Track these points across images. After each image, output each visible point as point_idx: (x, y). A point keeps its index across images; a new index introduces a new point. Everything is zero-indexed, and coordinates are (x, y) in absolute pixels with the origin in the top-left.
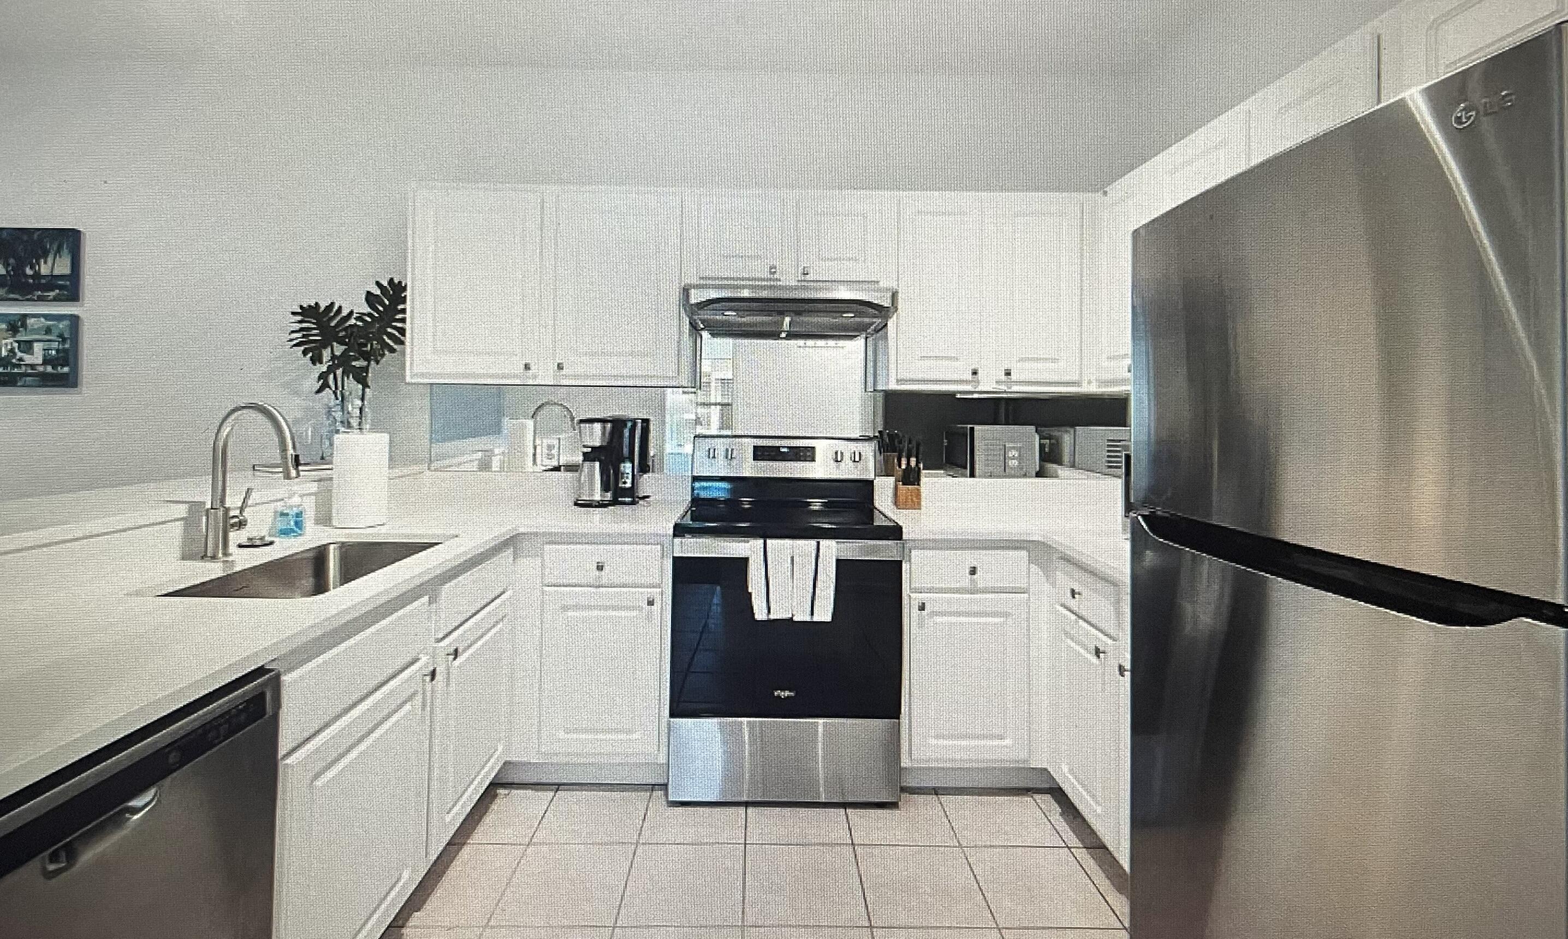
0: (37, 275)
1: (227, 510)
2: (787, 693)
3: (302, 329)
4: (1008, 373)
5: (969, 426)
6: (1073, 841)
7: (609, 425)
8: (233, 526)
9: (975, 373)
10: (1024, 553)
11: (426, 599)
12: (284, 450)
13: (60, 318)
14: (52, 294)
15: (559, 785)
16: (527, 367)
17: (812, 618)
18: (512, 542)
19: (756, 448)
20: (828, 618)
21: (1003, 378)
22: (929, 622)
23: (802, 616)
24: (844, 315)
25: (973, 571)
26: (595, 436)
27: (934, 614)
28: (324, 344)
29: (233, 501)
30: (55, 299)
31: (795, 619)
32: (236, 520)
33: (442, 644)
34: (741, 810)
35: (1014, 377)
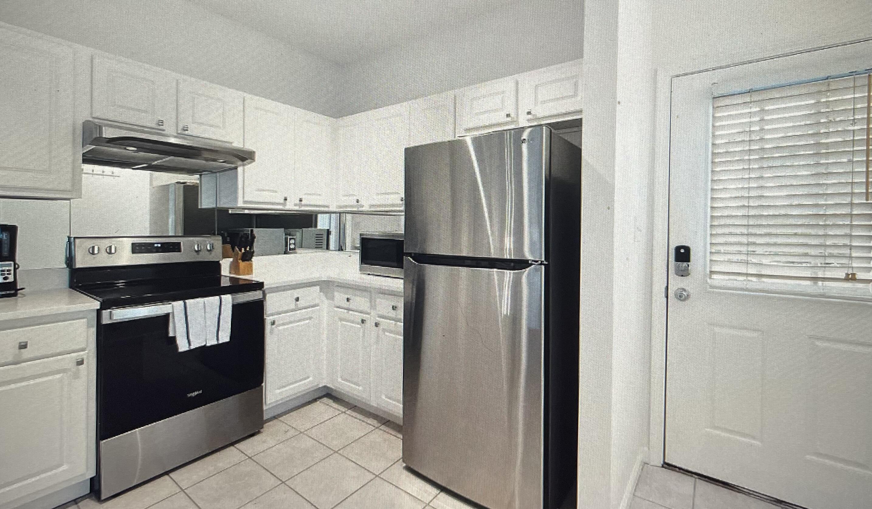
2: (196, 393)
4: (301, 200)
5: (250, 229)
6: (343, 409)
9: (286, 199)
10: (318, 287)
17: (218, 342)
19: (134, 245)
20: (227, 339)
21: (298, 202)
22: (276, 330)
23: (212, 342)
25: (297, 299)
27: (279, 325)
31: (208, 345)
35: (303, 203)
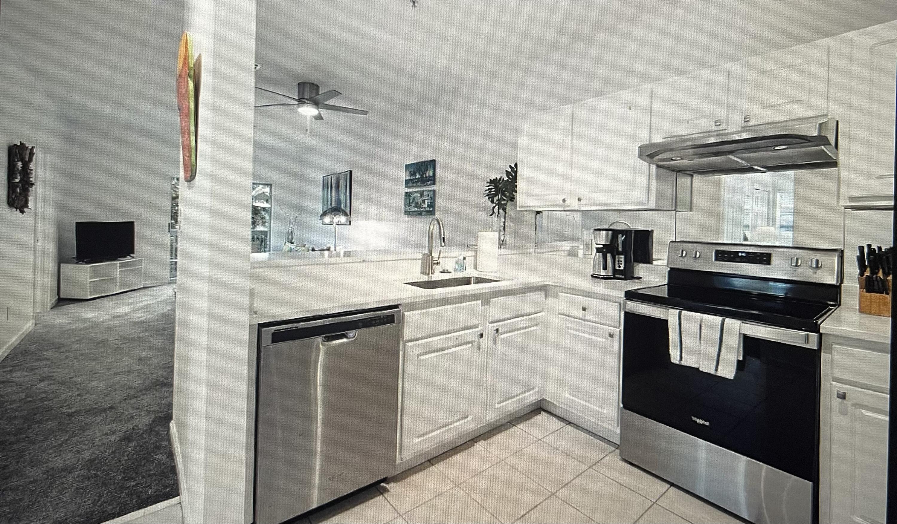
0: (426, 177)
1: (432, 257)
2: (703, 422)
3: (489, 189)
7: (610, 232)
8: (435, 263)
11: (480, 302)
12: (441, 235)
13: (430, 191)
14: (429, 183)
15: (570, 423)
16: (564, 201)
17: (716, 374)
18: (545, 289)
19: (717, 252)
20: (731, 377)
23: (707, 369)
24: (777, 148)
26: (603, 239)
27: (860, 406)
28: (495, 195)
29: (435, 255)
30: (430, 185)
31: (701, 369)
32: (436, 262)
33: (491, 325)
34: (667, 486)
